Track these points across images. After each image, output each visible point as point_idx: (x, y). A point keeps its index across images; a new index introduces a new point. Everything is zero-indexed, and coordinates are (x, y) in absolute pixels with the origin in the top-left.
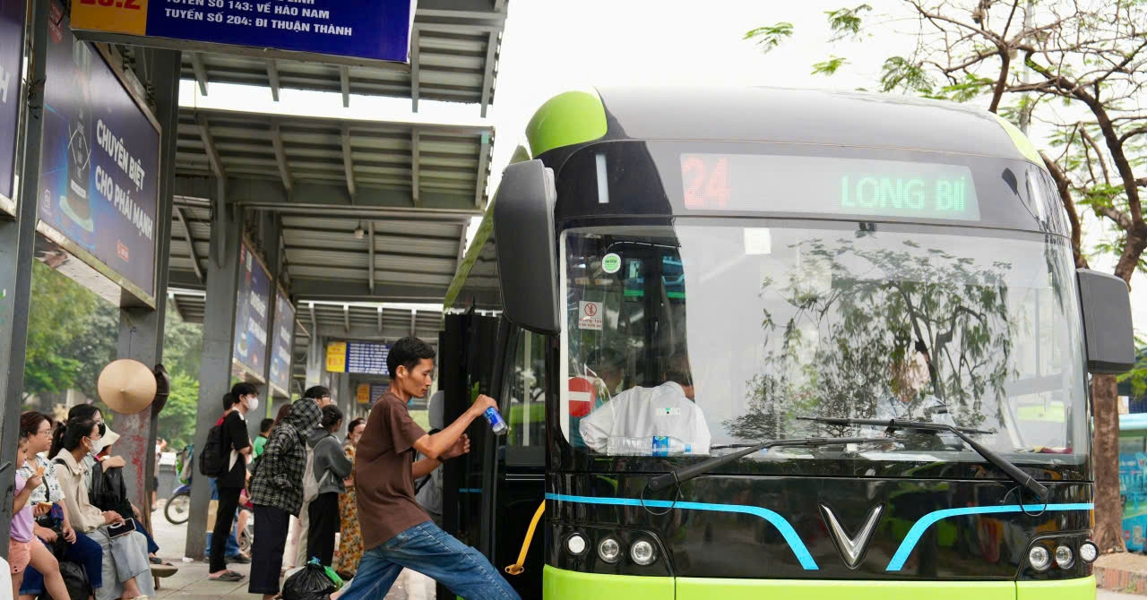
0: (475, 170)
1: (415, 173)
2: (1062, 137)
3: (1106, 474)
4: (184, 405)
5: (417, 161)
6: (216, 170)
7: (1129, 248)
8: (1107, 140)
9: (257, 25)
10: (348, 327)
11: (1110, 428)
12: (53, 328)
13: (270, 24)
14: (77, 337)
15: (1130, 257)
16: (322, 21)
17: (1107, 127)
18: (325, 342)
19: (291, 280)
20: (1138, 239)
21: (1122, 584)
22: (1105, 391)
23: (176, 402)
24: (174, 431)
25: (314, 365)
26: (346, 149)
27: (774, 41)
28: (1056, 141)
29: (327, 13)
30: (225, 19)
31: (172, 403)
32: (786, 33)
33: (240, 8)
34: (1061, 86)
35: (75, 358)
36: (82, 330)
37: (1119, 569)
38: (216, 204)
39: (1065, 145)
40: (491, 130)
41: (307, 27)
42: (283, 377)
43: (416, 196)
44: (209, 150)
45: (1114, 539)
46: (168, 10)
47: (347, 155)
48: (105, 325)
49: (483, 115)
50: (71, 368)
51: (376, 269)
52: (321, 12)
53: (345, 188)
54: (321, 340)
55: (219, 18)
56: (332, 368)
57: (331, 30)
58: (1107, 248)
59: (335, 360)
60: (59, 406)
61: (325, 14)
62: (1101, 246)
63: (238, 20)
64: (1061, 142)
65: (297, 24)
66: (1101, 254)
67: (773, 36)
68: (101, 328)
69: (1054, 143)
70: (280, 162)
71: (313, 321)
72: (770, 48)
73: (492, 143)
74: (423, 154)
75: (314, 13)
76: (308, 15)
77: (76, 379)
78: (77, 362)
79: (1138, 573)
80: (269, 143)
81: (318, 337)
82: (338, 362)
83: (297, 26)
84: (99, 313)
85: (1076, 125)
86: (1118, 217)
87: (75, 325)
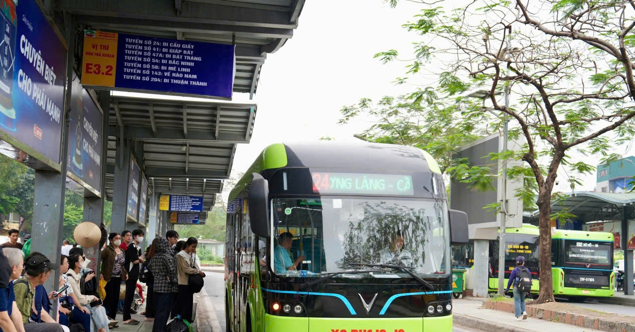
0: (246, 124)
1: (218, 125)
2: (525, 100)
3: (545, 264)
4: (73, 220)
5: (219, 119)
6: (120, 124)
7: (556, 156)
8: (546, 105)
9: (165, 82)
10: (171, 188)
11: (548, 242)
12: (4, 181)
13: (170, 81)
14: (17, 185)
15: (556, 160)
16: (194, 80)
17: (545, 98)
18: (159, 195)
19: (146, 167)
20: (560, 152)
21: (552, 317)
22: (545, 225)
23: (68, 219)
24: (67, 234)
25: (153, 207)
26: (185, 114)
27: (389, 58)
28: (523, 102)
29: (196, 76)
30: (150, 79)
31: (66, 219)
32: (395, 54)
33: (157, 74)
34: (523, 78)
35: (15, 196)
36: (21, 182)
37: (551, 310)
38: (119, 139)
39: (527, 104)
40: (255, 105)
41: (187, 83)
42: (134, 212)
43: (217, 135)
44: (118, 115)
45: (549, 295)
46: (125, 76)
47: (185, 117)
48: (32, 179)
49: (251, 98)
50: (14, 201)
51: (189, 162)
52: (193, 75)
53: (183, 131)
54: (157, 195)
55: (147, 79)
56: (162, 208)
57: (198, 83)
58: (546, 153)
59: (164, 204)
60: (6, 221)
61: (195, 77)
62: (544, 151)
63: (156, 80)
64: (525, 102)
65: (182, 81)
66: (544, 156)
67: (388, 56)
68: (29, 181)
69: (521, 102)
70: (152, 119)
71: (153, 185)
72: (386, 62)
73: (255, 111)
74: (222, 116)
75: (190, 76)
76: (187, 77)
77: (16, 207)
78: (17, 199)
79: (559, 312)
80: (148, 111)
81: (155, 193)
82: (166, 205)
83: (182, 82)
84: (28, 173)
85: (532, 95)
86: (551, 140)
87: (17, 179)
